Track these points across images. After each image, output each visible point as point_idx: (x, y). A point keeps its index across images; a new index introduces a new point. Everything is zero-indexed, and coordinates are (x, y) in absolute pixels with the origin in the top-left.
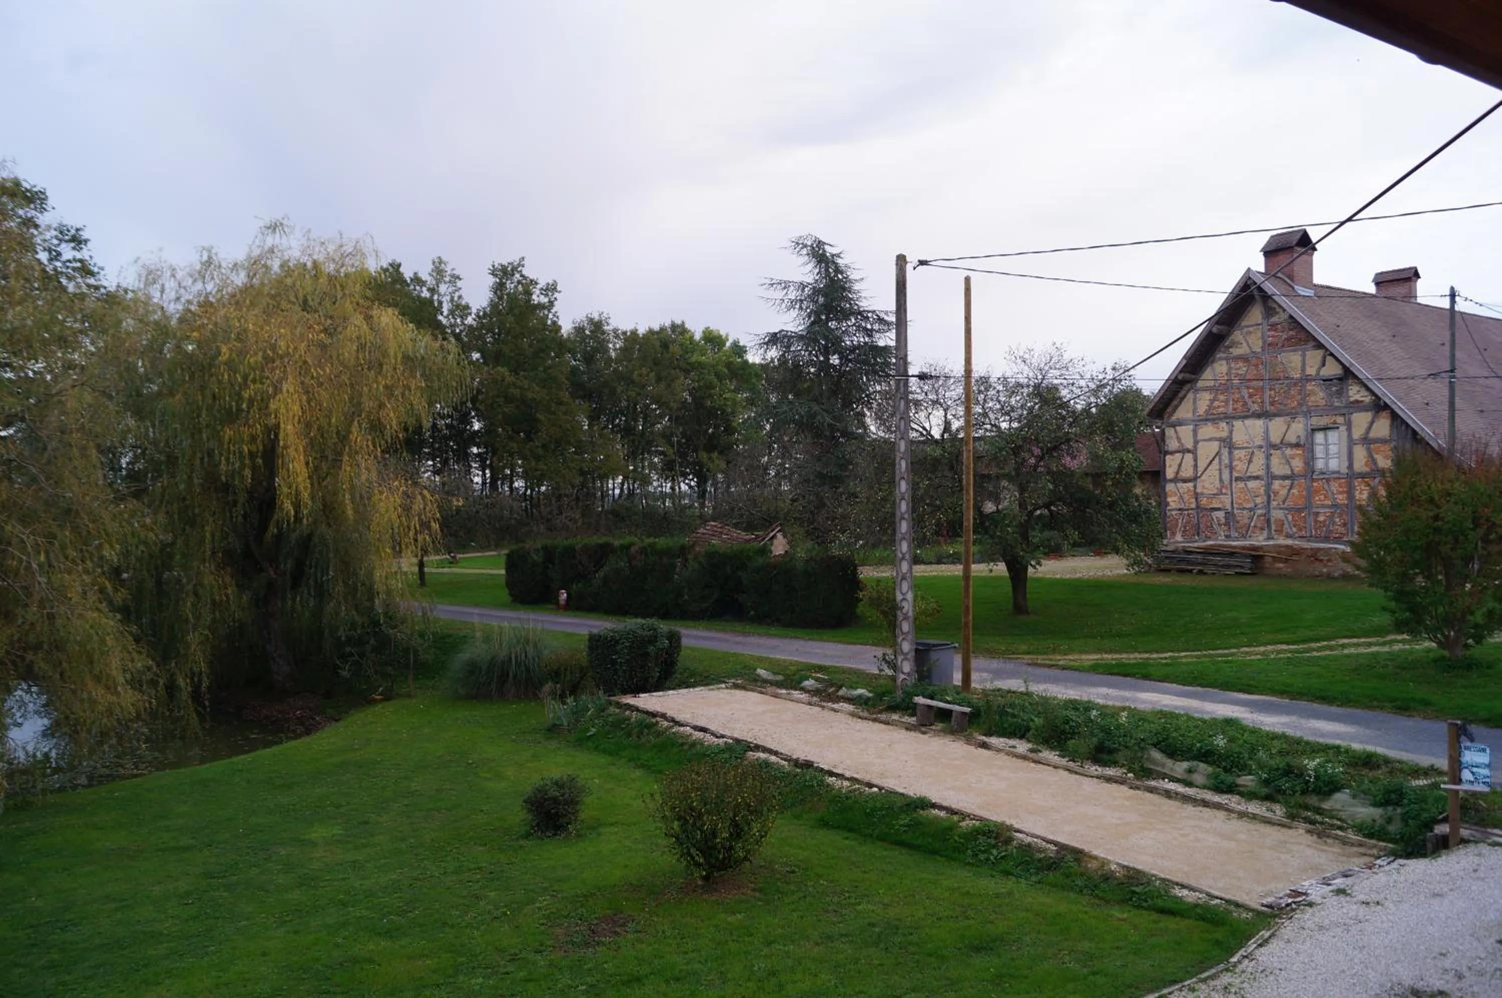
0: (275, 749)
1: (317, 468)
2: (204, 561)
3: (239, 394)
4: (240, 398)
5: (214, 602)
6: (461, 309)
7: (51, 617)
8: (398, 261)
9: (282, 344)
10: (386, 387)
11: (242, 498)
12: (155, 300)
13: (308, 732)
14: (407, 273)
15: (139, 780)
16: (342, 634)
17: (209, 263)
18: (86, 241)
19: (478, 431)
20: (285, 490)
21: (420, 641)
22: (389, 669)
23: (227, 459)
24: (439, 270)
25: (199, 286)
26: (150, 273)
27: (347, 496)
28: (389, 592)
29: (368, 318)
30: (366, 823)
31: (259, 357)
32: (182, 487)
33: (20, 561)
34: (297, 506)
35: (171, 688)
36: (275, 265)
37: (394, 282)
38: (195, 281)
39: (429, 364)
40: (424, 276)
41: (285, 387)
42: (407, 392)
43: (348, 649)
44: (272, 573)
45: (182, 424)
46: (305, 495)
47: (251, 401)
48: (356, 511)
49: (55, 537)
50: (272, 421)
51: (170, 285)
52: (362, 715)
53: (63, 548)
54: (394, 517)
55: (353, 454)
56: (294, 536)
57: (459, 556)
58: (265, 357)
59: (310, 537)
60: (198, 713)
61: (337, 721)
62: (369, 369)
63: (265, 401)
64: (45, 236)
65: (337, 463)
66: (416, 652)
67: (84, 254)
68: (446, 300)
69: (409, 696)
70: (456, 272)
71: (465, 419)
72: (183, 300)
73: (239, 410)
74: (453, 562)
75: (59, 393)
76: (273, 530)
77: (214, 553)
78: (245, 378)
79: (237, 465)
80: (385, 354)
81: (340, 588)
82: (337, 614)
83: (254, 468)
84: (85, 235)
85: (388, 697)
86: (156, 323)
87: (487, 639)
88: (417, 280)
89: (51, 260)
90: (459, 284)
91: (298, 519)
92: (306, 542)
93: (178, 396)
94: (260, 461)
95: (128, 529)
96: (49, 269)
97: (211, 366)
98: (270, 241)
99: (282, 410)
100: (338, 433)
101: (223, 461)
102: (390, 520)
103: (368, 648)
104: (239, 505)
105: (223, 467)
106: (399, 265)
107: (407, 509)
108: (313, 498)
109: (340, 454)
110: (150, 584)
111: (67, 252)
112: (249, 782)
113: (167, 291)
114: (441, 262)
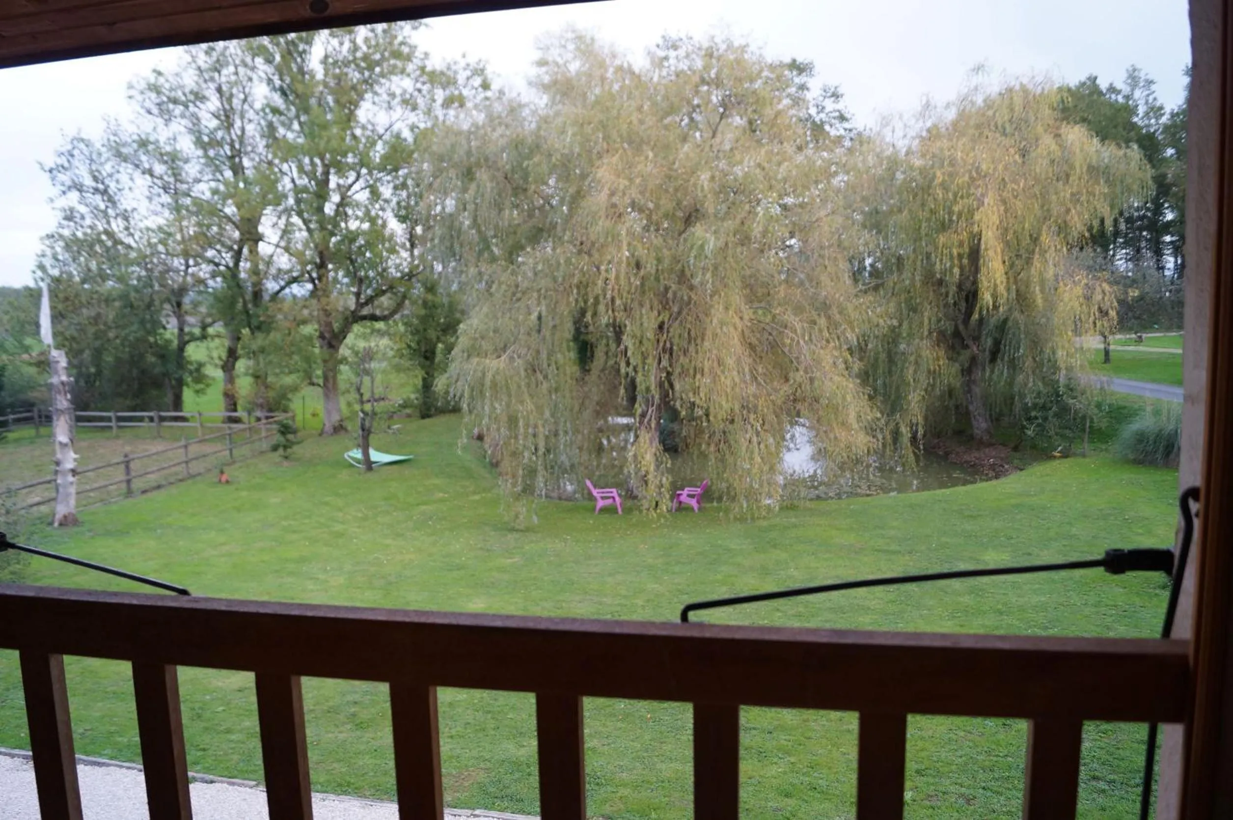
0: (969, 487)
1: (1012, 266)
2: (922, 339)
3: (950, 208)
4: (950, 213)
5: (929, 371)
6: (1156, 111)
7: (812, 380)
8: (1094, 75)
9: (984, 167)
10: (1072, 194)
11: (953, 289)
12: (888, 140)
13: (997, 477)
14: (1103, 84)
15: (869, 498)
16: (1029, 400)
17: (927, 105)
18: (842, 95)
19: (1172, 221)
20: (985, 284)
21: (1096, 411)
22: (1067, 432)
23: (941, 260)
24: (1133, 78)
25: (921, 124)
26: (884, 118)
27: (1037, 288)
28: (1069, 369)
29: (1057, 136)
30: (1029, 554)
31: (966, 178)
32: (907, 282)
33: (792, 339)
34: (995, 296)
35: (896, 435)
36: (979, 100)
37: (1091, 94)
38: (918, 120)
39: (1112, 171)
40: (1119, 85)
41: (986, 201)
42: (1091, 198)
43: (1033, 414)
44: (975, 349)
45: (907, 235)
46: (1001, 289)
47: (960, 215)
48: (1045, 300)
49: (815, 324)
50: (976, 229)
51: (899, 125)
52: (1041, 468)
53: (820, 331)
54: (1077, 304)
55: (1043, 252)
56: (993, 321)
57: (1144, 335)
58: (971, 178)
59: (1005, 321)
60: (914, 453)
61: (1021, 470)
62: (1058, 180)
63: (971, 213)
64: (813, 94)
65: (1029, 261)
66: (1092, 421)
67: (840, 106)
68: (1141, 102)
69: (1084, 456)
70: (1150, 77)
71: (1158, 210)
72: (909, 136)
73: (951, 220)
74: (1140, 340)
75: (817, 220)
76: (976, 316)
77: (930, 333)
78: (955, 195)
79: (948, 265)
80: (1072, 167)
81: (1029, 363)
82: (1026, 385)
83: (962, 268)
84: (840, 91)
85: (1065, 455)
86: (889, 158)
87: (1157, 413)
88: (1112, 89)
89: (818, 113)
90: (1153, 87)
91: (996, 307)
92: (1002, 326)
93: (905, 212)
94: (965, 261)
95: (865, 317)
96: (817, 120)
97: (929, 187)
98: (976, 80)
99: (984, 219)
100: (1031, 236)
101: (938, 263)
102: (1072, 308)
103: (1051, 413)
104: (951, 296)
105: (938, 266)
106: (1096, 78)
107: (1088, 298)
108: (1008, 290)
109: (1033, 252)
110: (883, 356)
111: (830, 105)
112: (944, 510)
113: (897, 130)
114: (1134, 70)
